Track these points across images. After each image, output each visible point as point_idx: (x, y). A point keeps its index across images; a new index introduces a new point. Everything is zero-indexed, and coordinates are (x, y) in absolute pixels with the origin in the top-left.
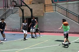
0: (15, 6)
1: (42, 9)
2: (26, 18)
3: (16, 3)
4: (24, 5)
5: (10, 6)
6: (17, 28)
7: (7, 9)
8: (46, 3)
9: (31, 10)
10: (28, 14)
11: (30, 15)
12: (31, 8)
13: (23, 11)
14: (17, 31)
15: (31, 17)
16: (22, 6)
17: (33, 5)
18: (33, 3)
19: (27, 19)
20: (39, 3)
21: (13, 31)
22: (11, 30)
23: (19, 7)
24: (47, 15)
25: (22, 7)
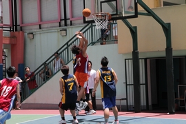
2: (146, 59)
13: (134, 32)
19: (148, 61)
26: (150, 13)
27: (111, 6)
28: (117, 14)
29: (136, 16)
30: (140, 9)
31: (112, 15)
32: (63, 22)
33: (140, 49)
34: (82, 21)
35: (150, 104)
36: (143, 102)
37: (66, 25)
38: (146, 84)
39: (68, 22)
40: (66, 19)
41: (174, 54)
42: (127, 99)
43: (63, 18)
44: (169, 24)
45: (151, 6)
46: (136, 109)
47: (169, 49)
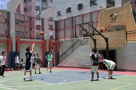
0: (85, 36)
1: (122, 38)
2: (100, 51)
3: (87, 32)
4: (97, 33)
5: (79, 36)
7: (75, 40)
8: (128, 30)
9: (107, 40)
10: (102, 45)
11: (105, 46)
12: (106, 37)
13: (95, 41)
14: (87, 68)
15: (106, 49)
16: (94, 34)
17: (109, 33)
18: (108, 31)
20: (117, 30)
21: (82, 68)
22: (80, 66)
23: (90, 36)
24: (129, 46)
25: (94, 37)
43: (72, 36)
47: (107, 47)
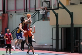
6: (46, 45)
9: (71, 15)
12: (71, 11)
13: (57, 16)
15: (70, 26)
19: (63, 29)
26: (64, 7)
27: (47, 4)
28: (49, 8)
29: (58, 9)
30: (60, 6)
31: (47, 8)
32: (26, 10)
33: (59, 24)
34: (34, 10)
35: (63, 48)
36: (60, 47)
37: (27, 11)
38: (62, 39)
39: (28, 10)
40: (27, 9)
41: (74, 26)
42: (53, 46)
43: (26, 8)
44: (73, 13)
45: (65, 4)
46: (57, 50)
47: (72, 24)
